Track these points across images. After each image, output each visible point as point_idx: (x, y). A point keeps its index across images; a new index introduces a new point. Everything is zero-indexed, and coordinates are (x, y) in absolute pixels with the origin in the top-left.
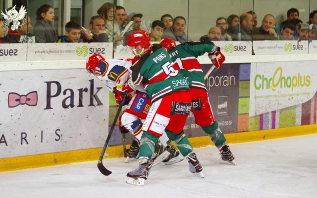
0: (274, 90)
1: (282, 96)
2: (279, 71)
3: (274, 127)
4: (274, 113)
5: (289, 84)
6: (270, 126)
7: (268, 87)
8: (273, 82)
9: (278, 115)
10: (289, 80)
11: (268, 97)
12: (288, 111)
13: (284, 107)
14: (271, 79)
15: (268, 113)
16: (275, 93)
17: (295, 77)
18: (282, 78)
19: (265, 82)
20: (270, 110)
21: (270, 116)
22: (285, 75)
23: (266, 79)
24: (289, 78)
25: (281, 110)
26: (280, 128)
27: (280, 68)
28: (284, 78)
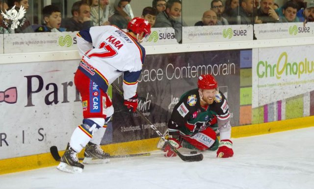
0: (278, 78)
1: (289, 84)
2: (284, 57)
3: (279, 118)
4: (279, 103)
5: (295, 71)
6: (275, 117)
7: (272, 74)
8: (277, 69)
9: (283, 105)
10: (295, 66)
11: (272, 85)
12: (295, 101)
13: (291, 96)
14: (275, 66)
15: (273, 104)
16: (279, 81)
17: (301, 63)
18: (287, 65)
19: (269, 68)
20: (275, 100)
21: (275, 106)
22: (291, 60)
23: (270, 66)
24: (295, 64)
25: (288, 100)
26: (286, 119)
27: (285, 54)
28: (290, 64)
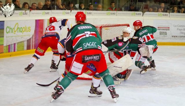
0: (15, 34)
1: (19, 36)
2: (17, 25)
3: (14, 51)
4: (15, 44)
5: (21, 31)
6: (13, 50)
7: (12, 32)
8: (14, 30)
9: (16, 45)
10: (21, 29)
11: (12, 37)
12: (21, 44)
13: (19, 41)
14: (13, 29)
15: (12, 44)
16: (15, 35)
17: (24, 28)
18: (18, 28)
19: (11, 30)
20: (13, 43)
21: (13, 46)
22: (20, 26)
23: (11, 28)
24: (21, 28)
25: (18, 43)
26: (17, 51)
27: (17, 24)
28: (19, 28)
